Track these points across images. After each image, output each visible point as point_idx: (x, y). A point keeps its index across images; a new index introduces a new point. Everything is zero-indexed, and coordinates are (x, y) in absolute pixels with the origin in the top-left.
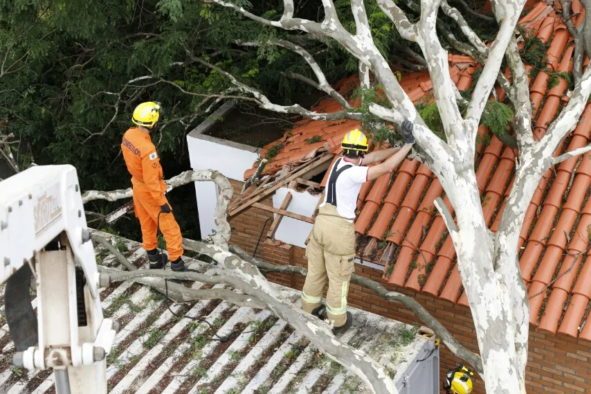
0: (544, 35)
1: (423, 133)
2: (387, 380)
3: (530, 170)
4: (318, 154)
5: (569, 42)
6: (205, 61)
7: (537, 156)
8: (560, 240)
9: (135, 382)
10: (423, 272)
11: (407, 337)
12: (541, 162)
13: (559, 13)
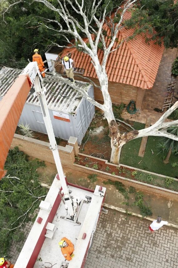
0: (106, 30)
1: (88, 49)
2: (86, 92)
3: (106, 54)
4: (69, 54)
5: (110, 31)
6: (47, 39)
7: (107, 51)
8: (112, 66)
10: (89, 73)
11: (88, 85)
12: (108, 52)
13: (108, 26)
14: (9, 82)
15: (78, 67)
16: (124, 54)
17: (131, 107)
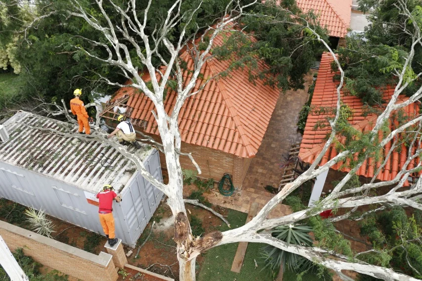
0: (186, 60)
1: (147, 92)
2: (140, 162)
3: (180, 100)
4: (126, 96)
5: (193, 62)
6: (93, 71)
7: (182, 95)
8: (191, 118)
9: (72, 166)
10: (155, 129)
11: (149, 148)
12: (183, 97)
13: (190, 54)
14: (21, 136)
15: (137, 117)
16: (211, 99)
17: (226, 184)
